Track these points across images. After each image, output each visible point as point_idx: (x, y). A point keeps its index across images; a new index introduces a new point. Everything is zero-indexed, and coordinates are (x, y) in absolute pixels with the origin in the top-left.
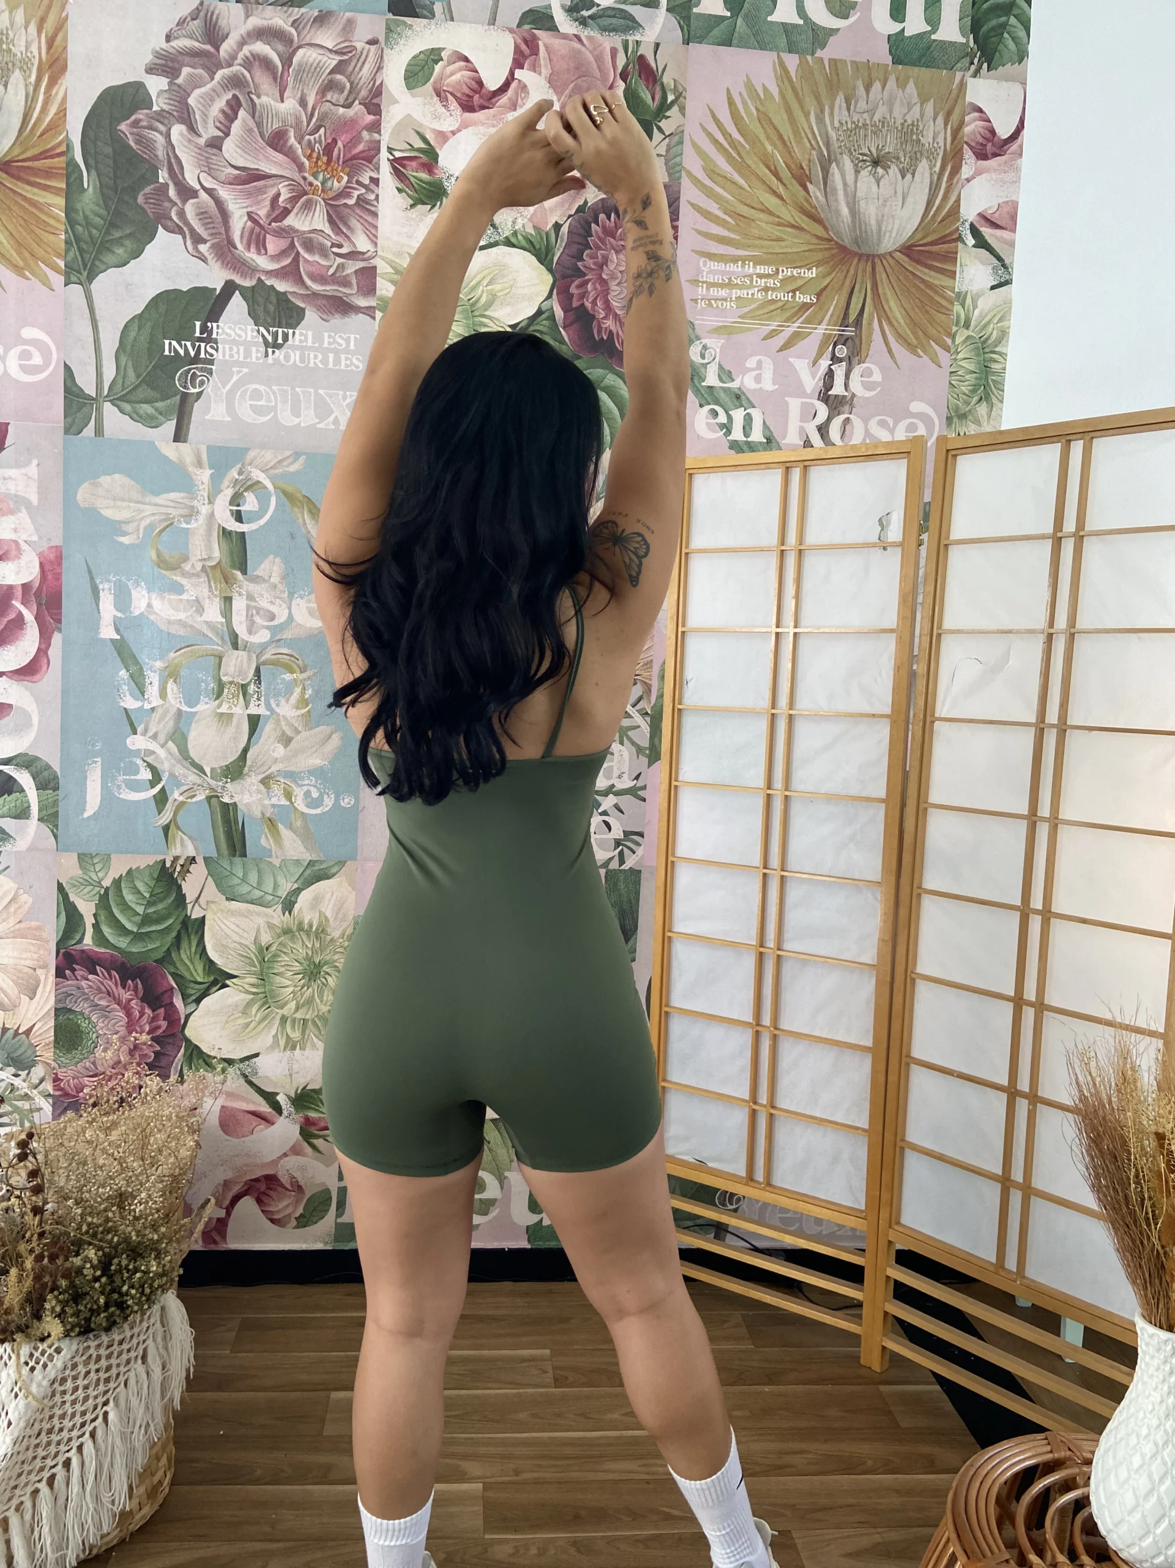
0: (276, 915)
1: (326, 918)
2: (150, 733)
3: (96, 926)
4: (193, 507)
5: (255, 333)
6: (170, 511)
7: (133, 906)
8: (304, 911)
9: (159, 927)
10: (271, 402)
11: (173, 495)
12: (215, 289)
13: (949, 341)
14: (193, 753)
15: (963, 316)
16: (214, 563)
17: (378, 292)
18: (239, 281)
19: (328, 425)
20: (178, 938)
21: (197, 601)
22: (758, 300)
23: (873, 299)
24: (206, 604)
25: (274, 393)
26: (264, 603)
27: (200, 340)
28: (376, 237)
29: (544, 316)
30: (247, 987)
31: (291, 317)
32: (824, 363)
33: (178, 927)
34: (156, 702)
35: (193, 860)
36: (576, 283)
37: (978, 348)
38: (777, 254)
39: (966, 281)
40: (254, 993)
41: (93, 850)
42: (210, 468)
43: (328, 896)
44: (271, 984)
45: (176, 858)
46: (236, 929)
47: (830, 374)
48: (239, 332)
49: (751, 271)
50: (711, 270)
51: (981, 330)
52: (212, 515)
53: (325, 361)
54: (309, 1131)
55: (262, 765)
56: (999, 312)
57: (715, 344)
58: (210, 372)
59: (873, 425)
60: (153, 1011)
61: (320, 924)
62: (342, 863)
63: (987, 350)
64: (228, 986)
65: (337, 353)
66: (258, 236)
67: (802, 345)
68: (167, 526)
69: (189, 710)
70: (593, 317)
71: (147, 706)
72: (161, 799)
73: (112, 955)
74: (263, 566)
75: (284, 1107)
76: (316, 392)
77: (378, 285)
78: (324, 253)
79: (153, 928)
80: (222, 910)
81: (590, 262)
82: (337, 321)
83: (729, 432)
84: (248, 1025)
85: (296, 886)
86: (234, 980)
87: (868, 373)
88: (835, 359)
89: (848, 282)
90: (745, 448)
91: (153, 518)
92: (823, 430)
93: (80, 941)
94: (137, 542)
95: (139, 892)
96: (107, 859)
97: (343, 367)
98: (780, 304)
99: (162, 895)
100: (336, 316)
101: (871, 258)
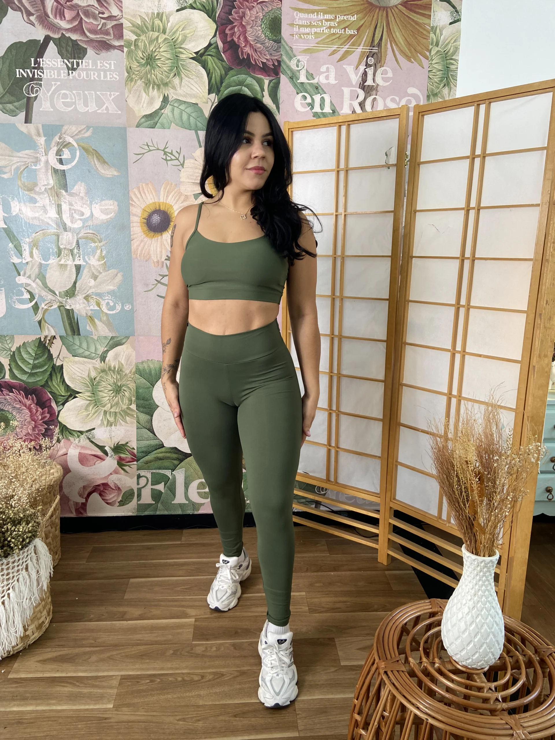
0: (97, 363)
1: (122, 364)
2: (27, 275)
3: (11, 370)
4: (37, 157)
5: (62, 63)
6: (26, 160)
7: (27, 360)
8: (111, 361)
9: (41, 370)
10: (72, 99)
11: (27, 152)
12: (40, 40)
13: (428, 54)
14: (49, 285)
15: (435, 40)
16: (50, 187)
17: (124, 38)
18: (52, 35)
19: (102, 111)
20: (51, 375)
21: (44, 206)
22: (326, 33)
23: (387, 31)
24: (48, 208)
25: (74, 95)
26: (77, 207)
27: (34, 68)
28: (122, 7)
29: (212, 47)
30: (86, 397)
31: (80, 53)
32: (362, 68)
33: (50, 369)
34: (29, 259)
35: (54, 337)
36: (229, 27)
37: (443, 57)
38: (336, 8)
39: (436, 21)
40: (90, 400)
41: (5, 333)
42: (44, 136)
43: (122, 353)
44: (97, 396)
45: (46, 337)
46: (79, 370)
47: (365, 74)
48: (54, 63)
49: (322, 17)
50: (300, 18)
51: (445, 47)
52: (47, 162)
53: (99, 76)
54: (121, 463)
55: (84, 290)
56: (454, 37)
57: (304, 59)
58: (41, 85)
59: (388, 100)
60: (42, 409)
61: (119, 367)
62: (127, 338)
63: (448, 58)
64: (77, 397)
65: (105, 71)
66: (60, 10)
67: (350, 58)
68: (26, 168)
69: (46, 263)
70: (238, 46)
71: (24, 262)
72: (36, 308)
73: (19, 384)
74: (76, 187)
75: (109, 452)
76: (95, 93)
77: (124, 34)
78: (95, 18)
79: (38, 371)
80: (71, 361)
81: (235, 16)
82: (104, 54)
83: (313, 108)
84: (88, 415)
85: (106, 349)
86: (80, 394)
87: (385, 73)
88: (367, 65)
89: (373, 23)
90: (321, 116)
91: (18, 164)
92: (362, 105)
93: (4, 377)
94: (11, 177)
95: (30, 353)
96: (12, 338)
97: (108, 79)
98: (338, 36)
99: (41, 355)
100: (103, 51)
101: (385, 9)
